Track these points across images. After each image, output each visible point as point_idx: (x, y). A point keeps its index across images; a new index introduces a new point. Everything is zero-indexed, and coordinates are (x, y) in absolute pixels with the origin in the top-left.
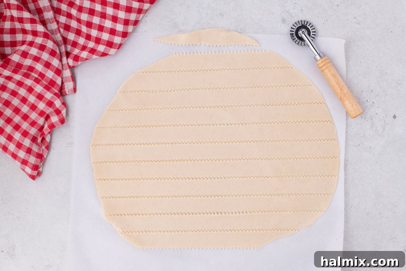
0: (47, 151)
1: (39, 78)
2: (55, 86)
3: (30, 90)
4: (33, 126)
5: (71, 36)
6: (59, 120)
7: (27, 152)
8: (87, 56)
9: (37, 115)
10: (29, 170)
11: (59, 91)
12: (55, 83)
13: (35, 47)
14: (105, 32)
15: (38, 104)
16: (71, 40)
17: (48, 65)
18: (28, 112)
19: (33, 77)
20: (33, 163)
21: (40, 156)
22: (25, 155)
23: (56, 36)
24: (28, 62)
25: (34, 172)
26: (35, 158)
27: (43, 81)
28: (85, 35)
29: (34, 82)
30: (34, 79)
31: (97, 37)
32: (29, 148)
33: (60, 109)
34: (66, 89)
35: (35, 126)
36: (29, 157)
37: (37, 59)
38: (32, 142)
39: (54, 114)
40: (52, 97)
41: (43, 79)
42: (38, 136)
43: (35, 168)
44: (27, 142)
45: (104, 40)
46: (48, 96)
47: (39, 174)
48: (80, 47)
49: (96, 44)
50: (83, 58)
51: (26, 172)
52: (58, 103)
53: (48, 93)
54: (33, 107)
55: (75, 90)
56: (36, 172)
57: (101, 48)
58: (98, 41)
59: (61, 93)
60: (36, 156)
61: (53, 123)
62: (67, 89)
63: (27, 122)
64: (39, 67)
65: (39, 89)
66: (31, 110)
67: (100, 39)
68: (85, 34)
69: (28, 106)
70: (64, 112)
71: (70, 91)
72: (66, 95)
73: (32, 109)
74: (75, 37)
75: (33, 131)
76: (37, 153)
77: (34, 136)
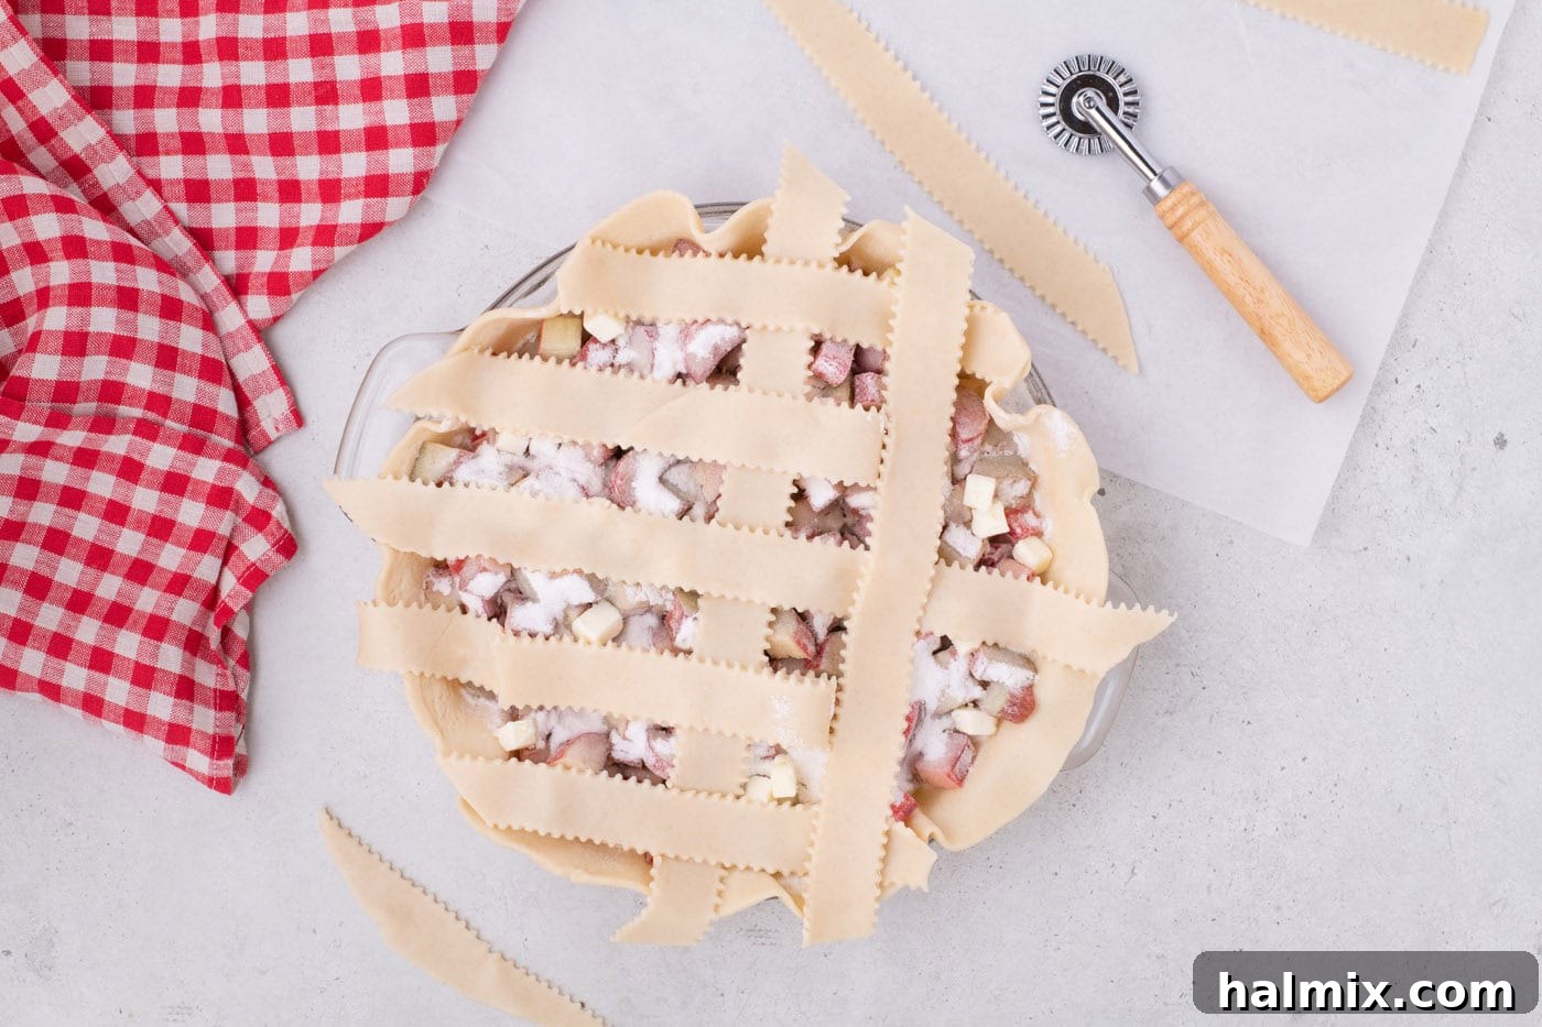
0: (248, 674)
1: (151, 416)
2: (219, 425)
3: (130, 470)
4: (179, 594)
5: (224, 216)
6: (273, 546)
7: (178, 695)
8: (314, 262)
9: (183, 551)
10: (199, 761)
11: (237, 441)
12: (214, 412)
13: (103, 303)
14: (348, 150)
15: (177, 510)
16: (228, 229)
17: (167, 358)
18: (143, 550)
19: (129, 419)
20: (211, 731)
21: (228, 701)
22: (175, 705)
23: (167, 239)
24: (95, 367)
25: (221, 763)
26: (212, 712)
27: (169, 423)
28: (273, 191)
29: (138, 439)
30: (132, 426)
31: (324, 177)
32: (181, 677)
33: (260, 505)
34: (263, 424)
35: (187, 592)
36: (191, 710)
37: (123, 347)
38: (188, 654)
39: (248, 530)
40: (221, 470)
41: (165, 415)
42: (204, 627)
43: (222, 746)
44: (170, 658)
45: (350, 180)
46: (206, 470)
47: (241, 767)
48: (274, 239)
49: (329, 206)
50: (301, 274)
51: (191, 772)
52: (247, 488)
53: (202, 461)
54: (161, 528)
55: (298, 418)
56: (230, 762)
57: (351, 212)
58: (330, 191)
59: (247, 444)
60: (215, 704)
61: (253, 564)
62: (269, 420)
63: (154, 587)
64: (140, 375)
65: (161, 456)
66: (155, 541)
67: (338, 181)
68: (276, 186)
69: (137, 528)
70: (278, 511)
71: (281, 427)
72: (270, 443)
73: (156, 537)
74: (238, 211)
75: (185, 611)
76: (215, 690)
77: (190, 630)
